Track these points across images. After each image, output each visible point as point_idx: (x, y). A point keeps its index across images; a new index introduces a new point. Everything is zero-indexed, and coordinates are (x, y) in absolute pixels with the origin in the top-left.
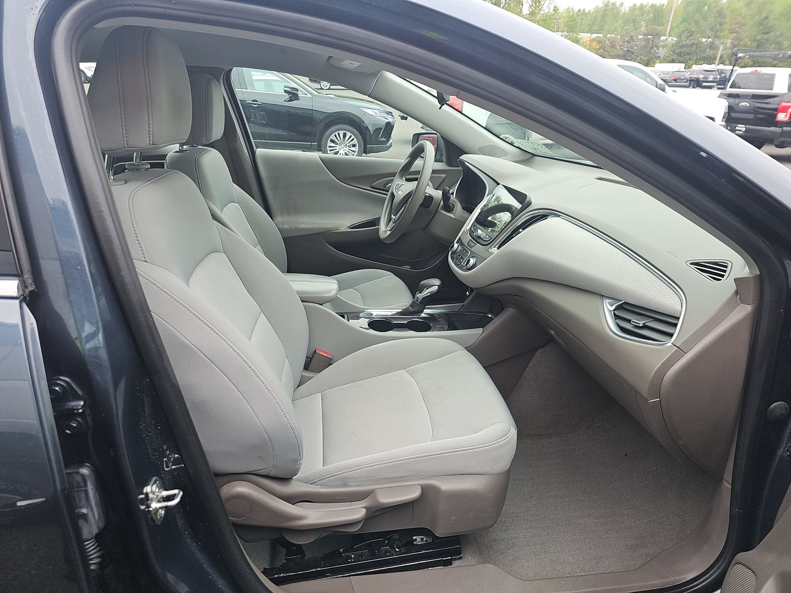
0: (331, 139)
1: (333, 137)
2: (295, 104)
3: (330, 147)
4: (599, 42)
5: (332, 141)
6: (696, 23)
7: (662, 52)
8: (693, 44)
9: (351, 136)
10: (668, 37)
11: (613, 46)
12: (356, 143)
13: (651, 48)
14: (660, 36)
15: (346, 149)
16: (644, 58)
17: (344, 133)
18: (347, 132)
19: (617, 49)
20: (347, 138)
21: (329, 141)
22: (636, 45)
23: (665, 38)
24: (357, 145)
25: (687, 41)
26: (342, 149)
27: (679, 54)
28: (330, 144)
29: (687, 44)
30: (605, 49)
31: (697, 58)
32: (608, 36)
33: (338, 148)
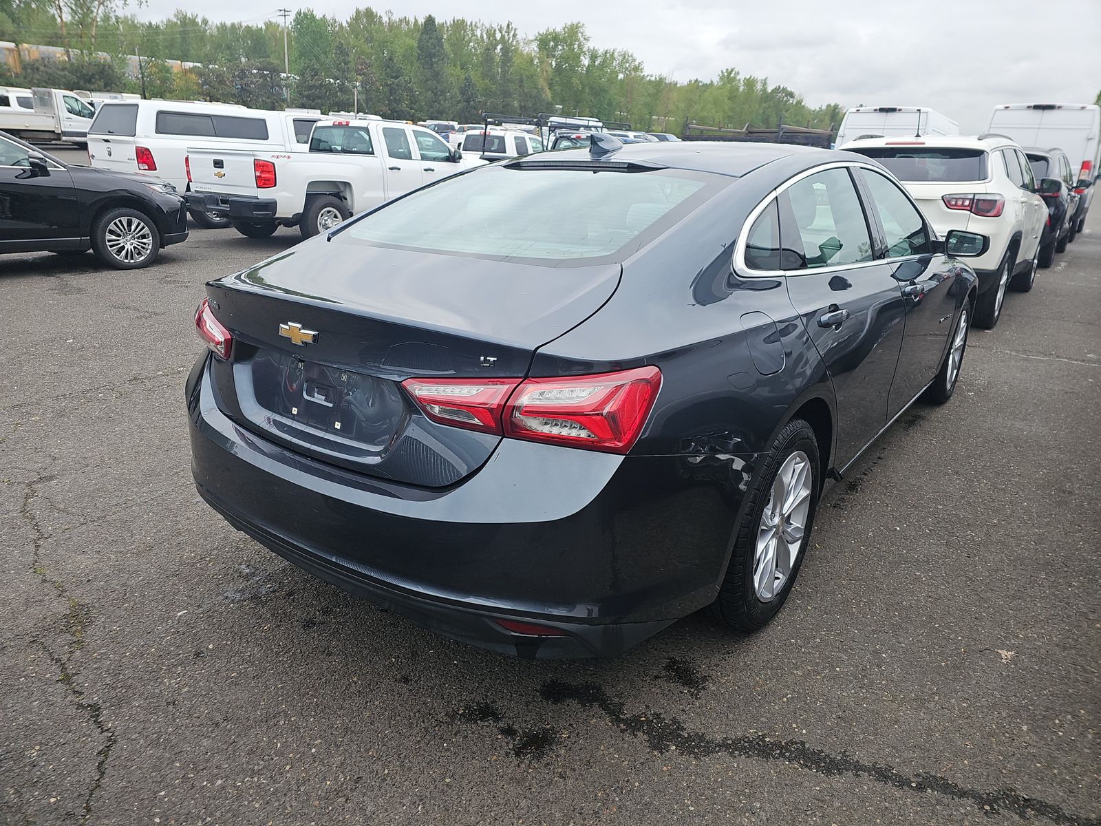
0: (110, 230)
1: (112, 226)
2: (39, 181)
3: (109, 241)
4: (200, 74)
5: (111, 232)
6: (317, 58)
7: (286, 94)
8: (321, 85)
9: (139, 224)
10: (289, 75)
11: (222, 82)
12: (148, 232)
13: (272, 88)
14: (278, 73)
15: (134, 241)
16: (267, 101)
17: (128, 219)
18: (133, 219)
19: (227, 85)
20: (133, 227)
21: (107, 233)
22: (252, 82)
23: (285, 75)
24: (150, 235)
25: (314, 81)
26: (128, 243)
27: (308, 97)
28: (109, 237)
29: (314, 85)
30: (212, 84)
31: (330, 103)
32: (211, 66)
33: (122, 241)
